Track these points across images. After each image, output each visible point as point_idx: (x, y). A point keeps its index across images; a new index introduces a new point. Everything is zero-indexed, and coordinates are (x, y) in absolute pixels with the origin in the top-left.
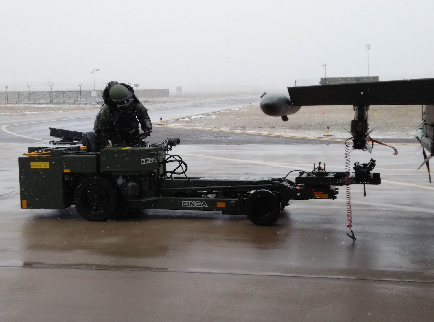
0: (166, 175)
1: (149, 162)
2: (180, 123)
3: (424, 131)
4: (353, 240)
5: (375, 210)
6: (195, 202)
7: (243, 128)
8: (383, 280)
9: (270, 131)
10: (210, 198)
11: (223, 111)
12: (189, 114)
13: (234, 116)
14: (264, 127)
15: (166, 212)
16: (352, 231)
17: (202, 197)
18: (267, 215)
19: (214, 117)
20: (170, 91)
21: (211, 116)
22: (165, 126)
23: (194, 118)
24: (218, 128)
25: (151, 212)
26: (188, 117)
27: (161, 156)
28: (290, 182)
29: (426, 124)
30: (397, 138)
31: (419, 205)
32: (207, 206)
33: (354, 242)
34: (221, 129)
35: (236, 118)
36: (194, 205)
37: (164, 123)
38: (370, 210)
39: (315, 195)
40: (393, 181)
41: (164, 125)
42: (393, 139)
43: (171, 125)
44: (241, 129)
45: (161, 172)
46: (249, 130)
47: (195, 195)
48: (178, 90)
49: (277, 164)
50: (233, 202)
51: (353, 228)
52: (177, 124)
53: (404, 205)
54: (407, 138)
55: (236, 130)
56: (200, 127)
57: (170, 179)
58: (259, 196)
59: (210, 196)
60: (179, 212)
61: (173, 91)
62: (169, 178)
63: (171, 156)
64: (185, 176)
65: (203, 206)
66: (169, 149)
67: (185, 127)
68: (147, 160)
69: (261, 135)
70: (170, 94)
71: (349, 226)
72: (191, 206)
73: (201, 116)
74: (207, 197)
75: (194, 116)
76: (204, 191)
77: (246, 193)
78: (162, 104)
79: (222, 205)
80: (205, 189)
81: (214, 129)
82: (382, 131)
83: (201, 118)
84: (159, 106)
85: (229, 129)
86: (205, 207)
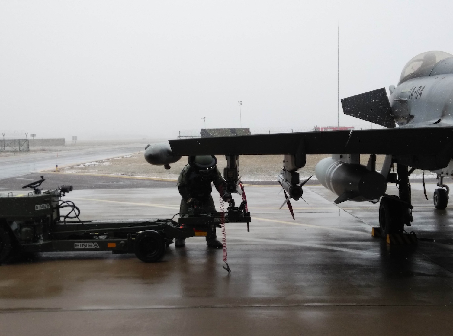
0: (59, 219)
1: (42, 208)
2: (75, 170)
3: (284, 176)
4: (228, 272)
5: (246, 244)
6: (87, 244)
7: (133, 173)
8: (253, 307)
9: (157, 176)
10: (101, 239)
11: (116, 159)
12: (83, 162)
13: (125, 163)
14: (152, 173)
15: (59, 254)
16: (227, 264)
17: (94, 239)
18: (153, 253)
19: (107, 164)
20: (66, 140)
21: (104, 162)
22: (61, 173)
23: (88, 165)
24: (110, 174)
25: (45, 254)
26: (82, 164)
27: (54, 202)
28: (174, 223)
29: (285, 170)
30: (265, 181)
31: (282, 238)
32: (99, 247)
33: (229, 274)
34: (114, 175)
35: (127, 164)
36: (86, 246)
37: (59, 170)
38: (243, 244)
39: (196, 233)
40: (262, 218)
41: (59, 171)
42: (262, 182)
43: (67, 172)
44: (132, 174)
45: (55, 216)
46: (139, 175)
47: (88, 237)
48: (73, 139)
49: (163, 206)
50: (122, 242)
51: (229, 261)
52: (72, 171)
53: (270, 239)
54: (273, 181)
55: (126, 175)
56: (94, 173)
57: (63, 224)
58: (146, 236)
59: (101, 237)
60: (72, 254)
61: (68, 140)
62: (62, 222)
63: (64, 202)
64: (78, 220)
65: (95, 247)
66: (62, 196)
67: (79, 173)
68: (41, 206)
69: (149, 180)
70: (65, 143)
71: (225, 260)
72: (83, 248)
73: (95, 163)
74: (99, 239)
75: (89, 163)
76: (96, 233)
77: (134, 233)
78: (58, 152)
79: (113, 245)
80: (97, 231)
81: (107, 175)
82: (253, 174)
83: (94, 165)
84: (54, 154)
85: (120, 175)
86: (97, 247)
